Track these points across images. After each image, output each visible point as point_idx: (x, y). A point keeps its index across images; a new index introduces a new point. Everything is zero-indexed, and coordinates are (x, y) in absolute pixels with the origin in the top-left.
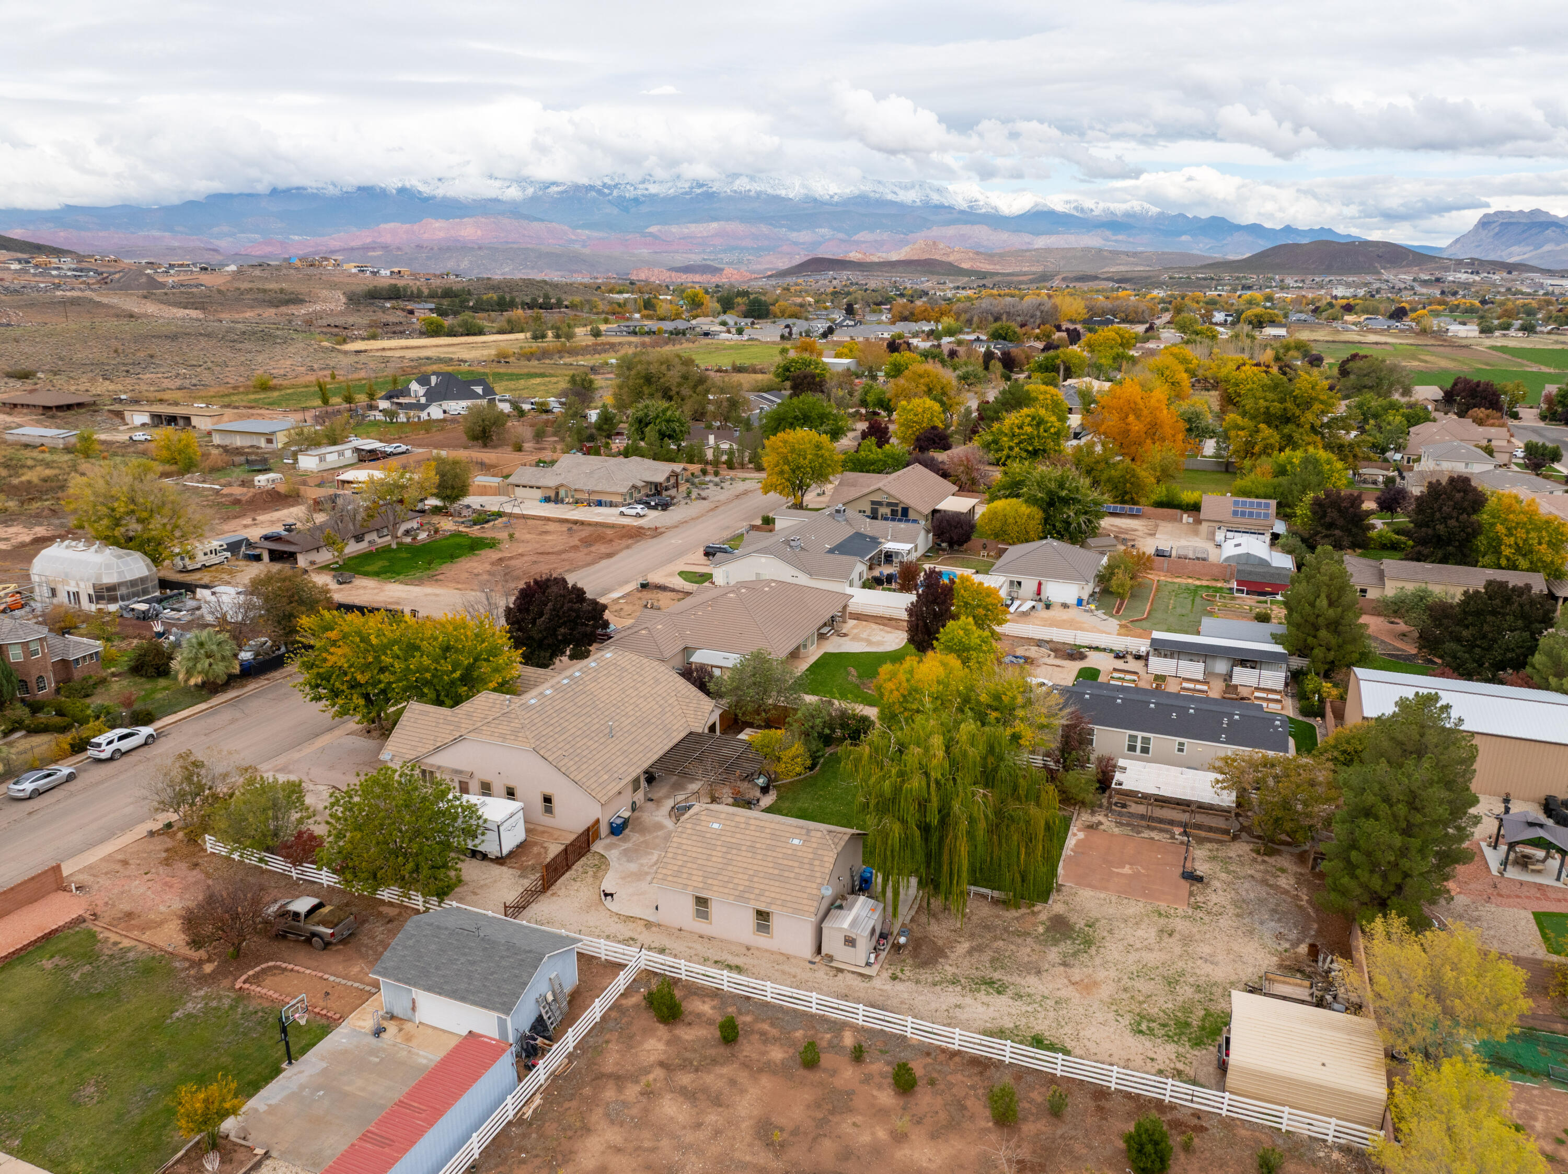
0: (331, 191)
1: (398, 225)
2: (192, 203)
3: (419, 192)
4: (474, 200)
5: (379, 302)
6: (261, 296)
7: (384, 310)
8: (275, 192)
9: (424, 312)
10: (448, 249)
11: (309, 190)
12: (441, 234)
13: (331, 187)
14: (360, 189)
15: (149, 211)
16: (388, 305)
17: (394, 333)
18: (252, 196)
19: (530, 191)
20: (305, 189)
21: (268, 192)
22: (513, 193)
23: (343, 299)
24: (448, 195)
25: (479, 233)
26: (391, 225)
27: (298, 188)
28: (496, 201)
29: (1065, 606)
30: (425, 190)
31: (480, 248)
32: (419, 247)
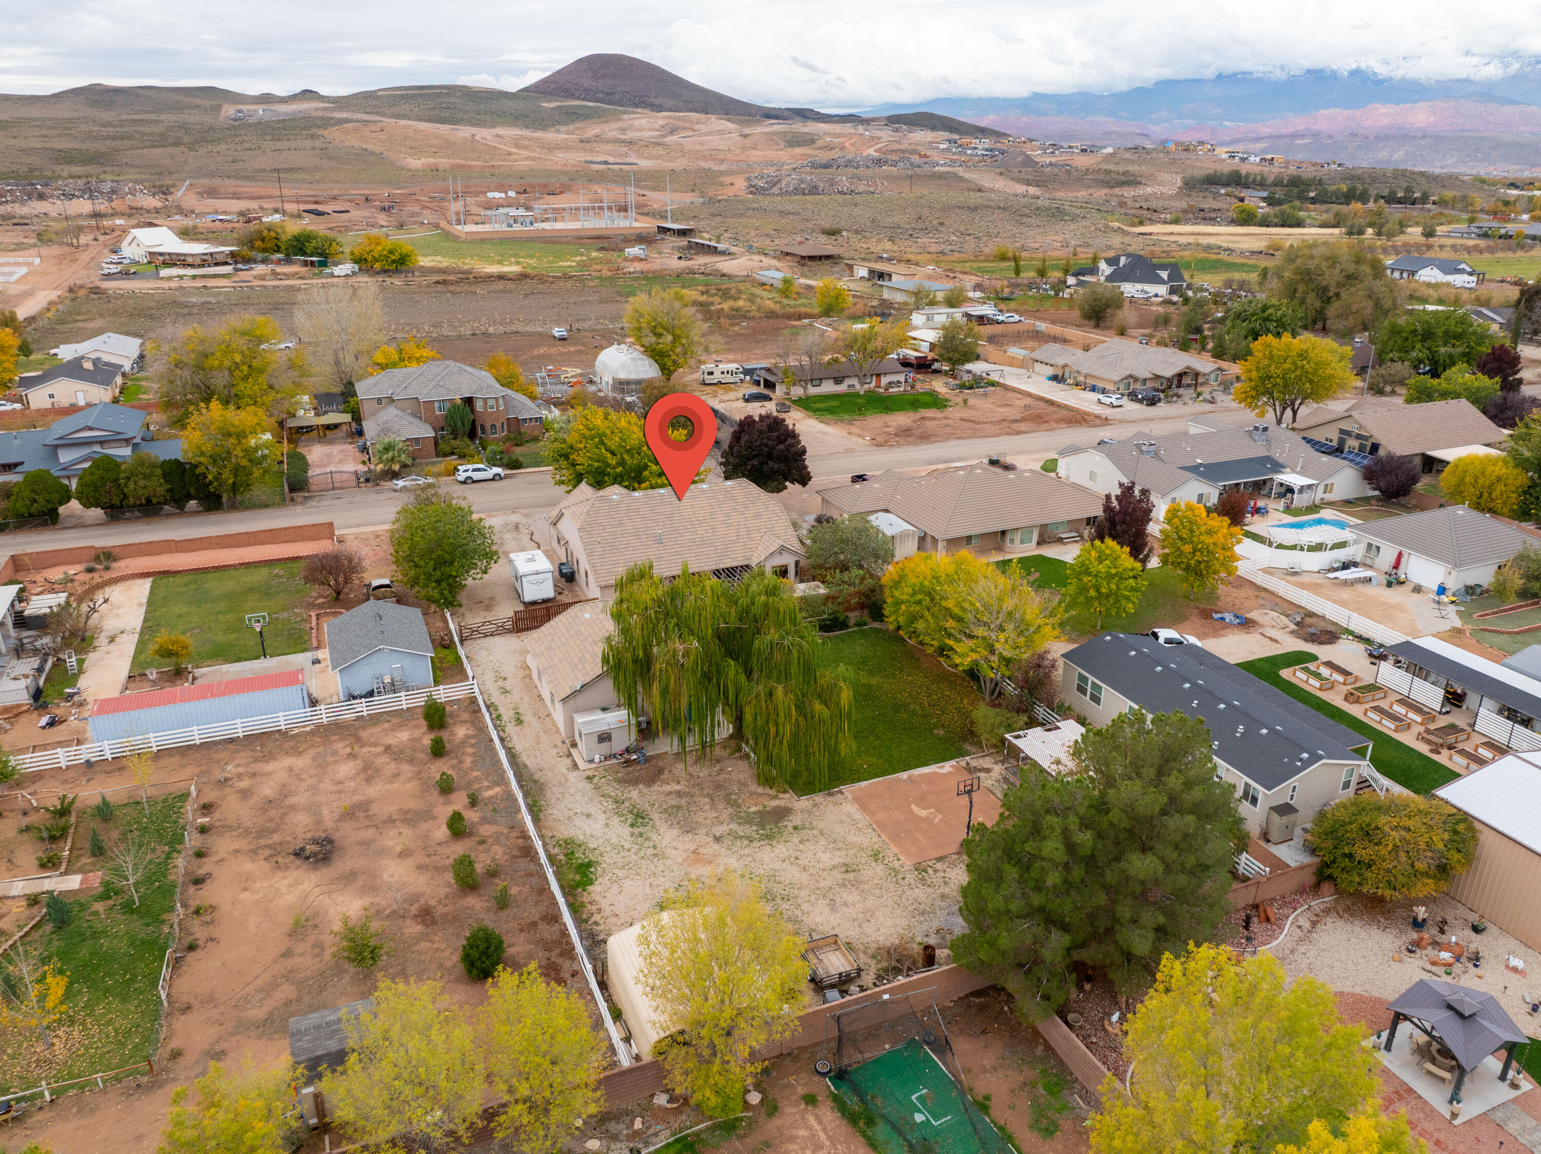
0: (1279, 75)
1: (1338, 110)
2: (1142, 91)
3: (1375, 74)
4: (1438, 82)
5: (1213, 188)
6: (1101, 177)
7: (1216, 196)
8: (1220, 77)
9: (1255, 201)
10: (1386, 137)
11: (1255, 75)
12: (1386, 121)
13: (1278, 71)
14: (1309, 72)
15: (1102, 97)
16: (1223, 191)
17: (1204, 219)
18: (1197, 82)
19: (1515, 67)
20: (1251, 73)
21: (1213, 77)
22: (1493, 71)
23: (1179, 183)
24: (1408, 76)
25: (1432, 119)
26: (1331, 111)
27: (1244, 73)
28: (1467, 81)
29: (1418, 589)
30: (1382, 71)
31: (1423, 137)
32: (1354, 135)
